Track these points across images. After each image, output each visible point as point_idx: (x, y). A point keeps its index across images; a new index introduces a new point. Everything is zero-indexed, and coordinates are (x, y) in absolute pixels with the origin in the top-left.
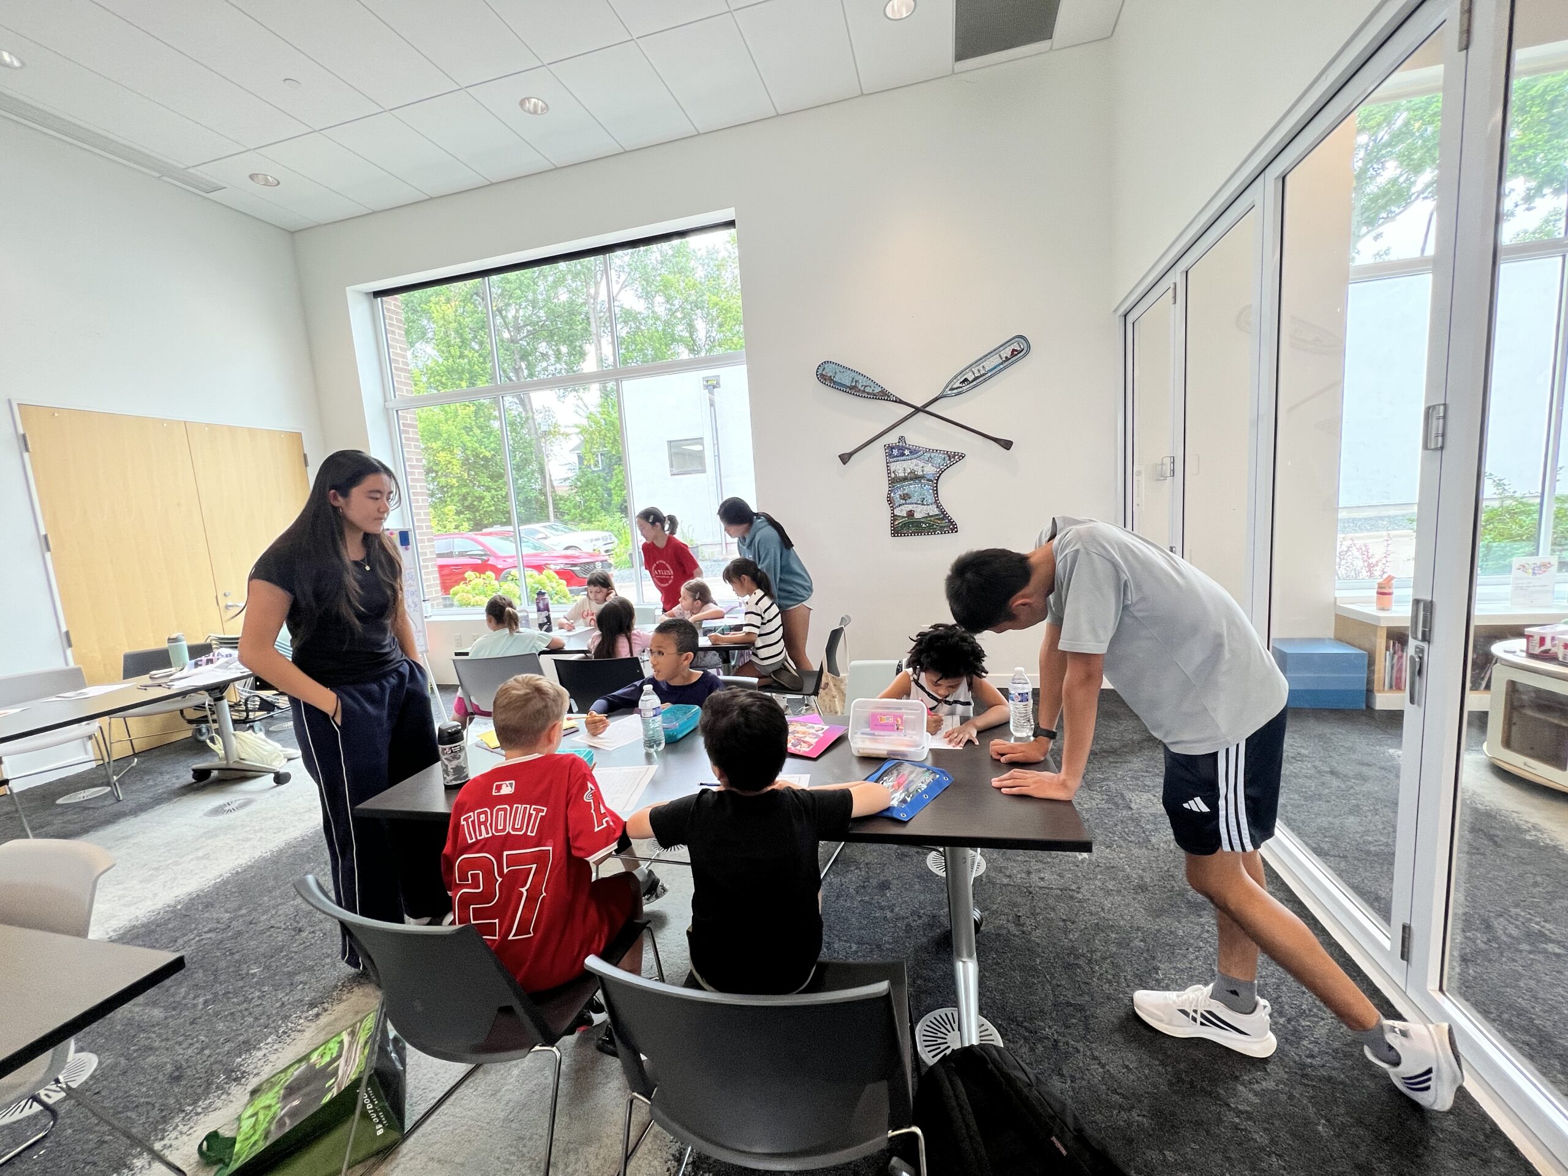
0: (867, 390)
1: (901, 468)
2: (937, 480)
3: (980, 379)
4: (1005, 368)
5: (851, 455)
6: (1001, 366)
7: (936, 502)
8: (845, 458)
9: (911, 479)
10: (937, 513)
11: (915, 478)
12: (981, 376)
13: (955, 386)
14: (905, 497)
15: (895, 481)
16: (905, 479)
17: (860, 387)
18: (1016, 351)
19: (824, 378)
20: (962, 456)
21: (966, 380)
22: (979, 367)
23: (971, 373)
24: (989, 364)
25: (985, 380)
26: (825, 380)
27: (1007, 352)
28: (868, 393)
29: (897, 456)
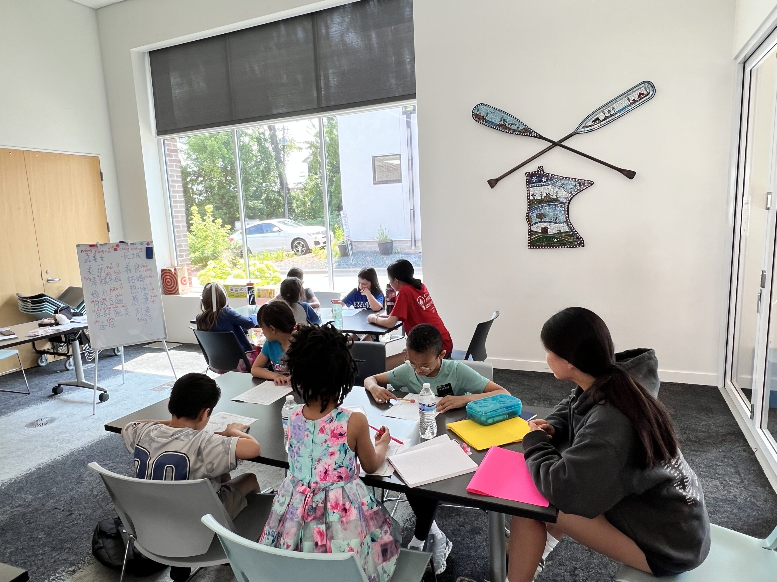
0: (513, 127)
1: (538, 192)
2: (569, 203)
3: (610, 119)
4: (632, 109)
5: (497, 180)
6: (629, 108)
7: (567, 221)
8: (493, 183)
9: (547, 202)
10: (567, 230)
11: (549, 200)
12: (611, 116)
13: (587, 125)
14: (541, 216)
15: (532, 203)
16: (541, 201)
17: (507, 125)
18: (643, 94)
19: (478, 117)
20: (591, 183)
21: (598, 119)
22: (609, 109)
23: (602, 114)
24: (618, 106)
25: (614, 120)
26: (479, 119)
27: (634, 96)
28: (514, 130)
29: (535, 183)
